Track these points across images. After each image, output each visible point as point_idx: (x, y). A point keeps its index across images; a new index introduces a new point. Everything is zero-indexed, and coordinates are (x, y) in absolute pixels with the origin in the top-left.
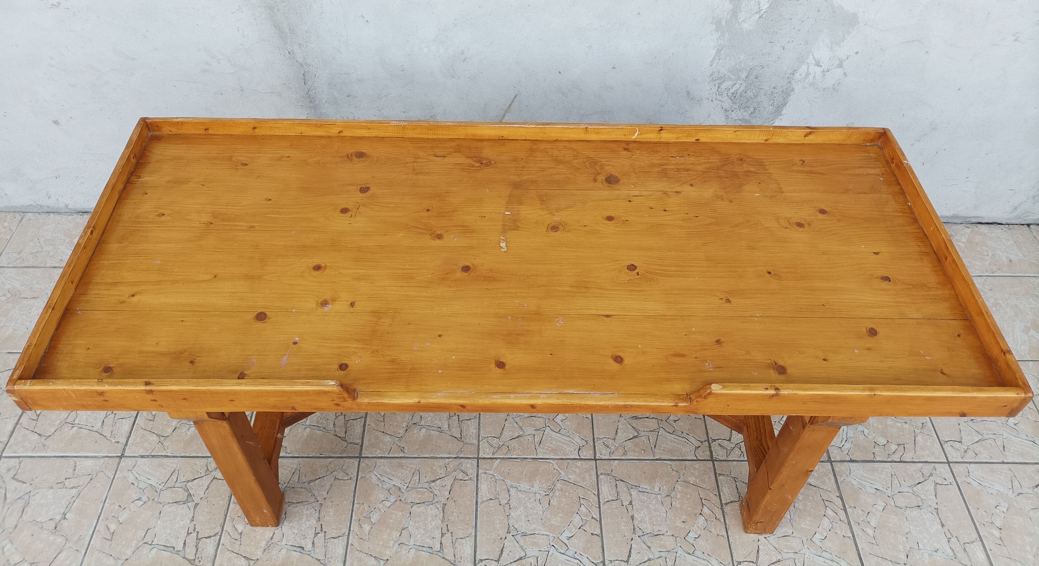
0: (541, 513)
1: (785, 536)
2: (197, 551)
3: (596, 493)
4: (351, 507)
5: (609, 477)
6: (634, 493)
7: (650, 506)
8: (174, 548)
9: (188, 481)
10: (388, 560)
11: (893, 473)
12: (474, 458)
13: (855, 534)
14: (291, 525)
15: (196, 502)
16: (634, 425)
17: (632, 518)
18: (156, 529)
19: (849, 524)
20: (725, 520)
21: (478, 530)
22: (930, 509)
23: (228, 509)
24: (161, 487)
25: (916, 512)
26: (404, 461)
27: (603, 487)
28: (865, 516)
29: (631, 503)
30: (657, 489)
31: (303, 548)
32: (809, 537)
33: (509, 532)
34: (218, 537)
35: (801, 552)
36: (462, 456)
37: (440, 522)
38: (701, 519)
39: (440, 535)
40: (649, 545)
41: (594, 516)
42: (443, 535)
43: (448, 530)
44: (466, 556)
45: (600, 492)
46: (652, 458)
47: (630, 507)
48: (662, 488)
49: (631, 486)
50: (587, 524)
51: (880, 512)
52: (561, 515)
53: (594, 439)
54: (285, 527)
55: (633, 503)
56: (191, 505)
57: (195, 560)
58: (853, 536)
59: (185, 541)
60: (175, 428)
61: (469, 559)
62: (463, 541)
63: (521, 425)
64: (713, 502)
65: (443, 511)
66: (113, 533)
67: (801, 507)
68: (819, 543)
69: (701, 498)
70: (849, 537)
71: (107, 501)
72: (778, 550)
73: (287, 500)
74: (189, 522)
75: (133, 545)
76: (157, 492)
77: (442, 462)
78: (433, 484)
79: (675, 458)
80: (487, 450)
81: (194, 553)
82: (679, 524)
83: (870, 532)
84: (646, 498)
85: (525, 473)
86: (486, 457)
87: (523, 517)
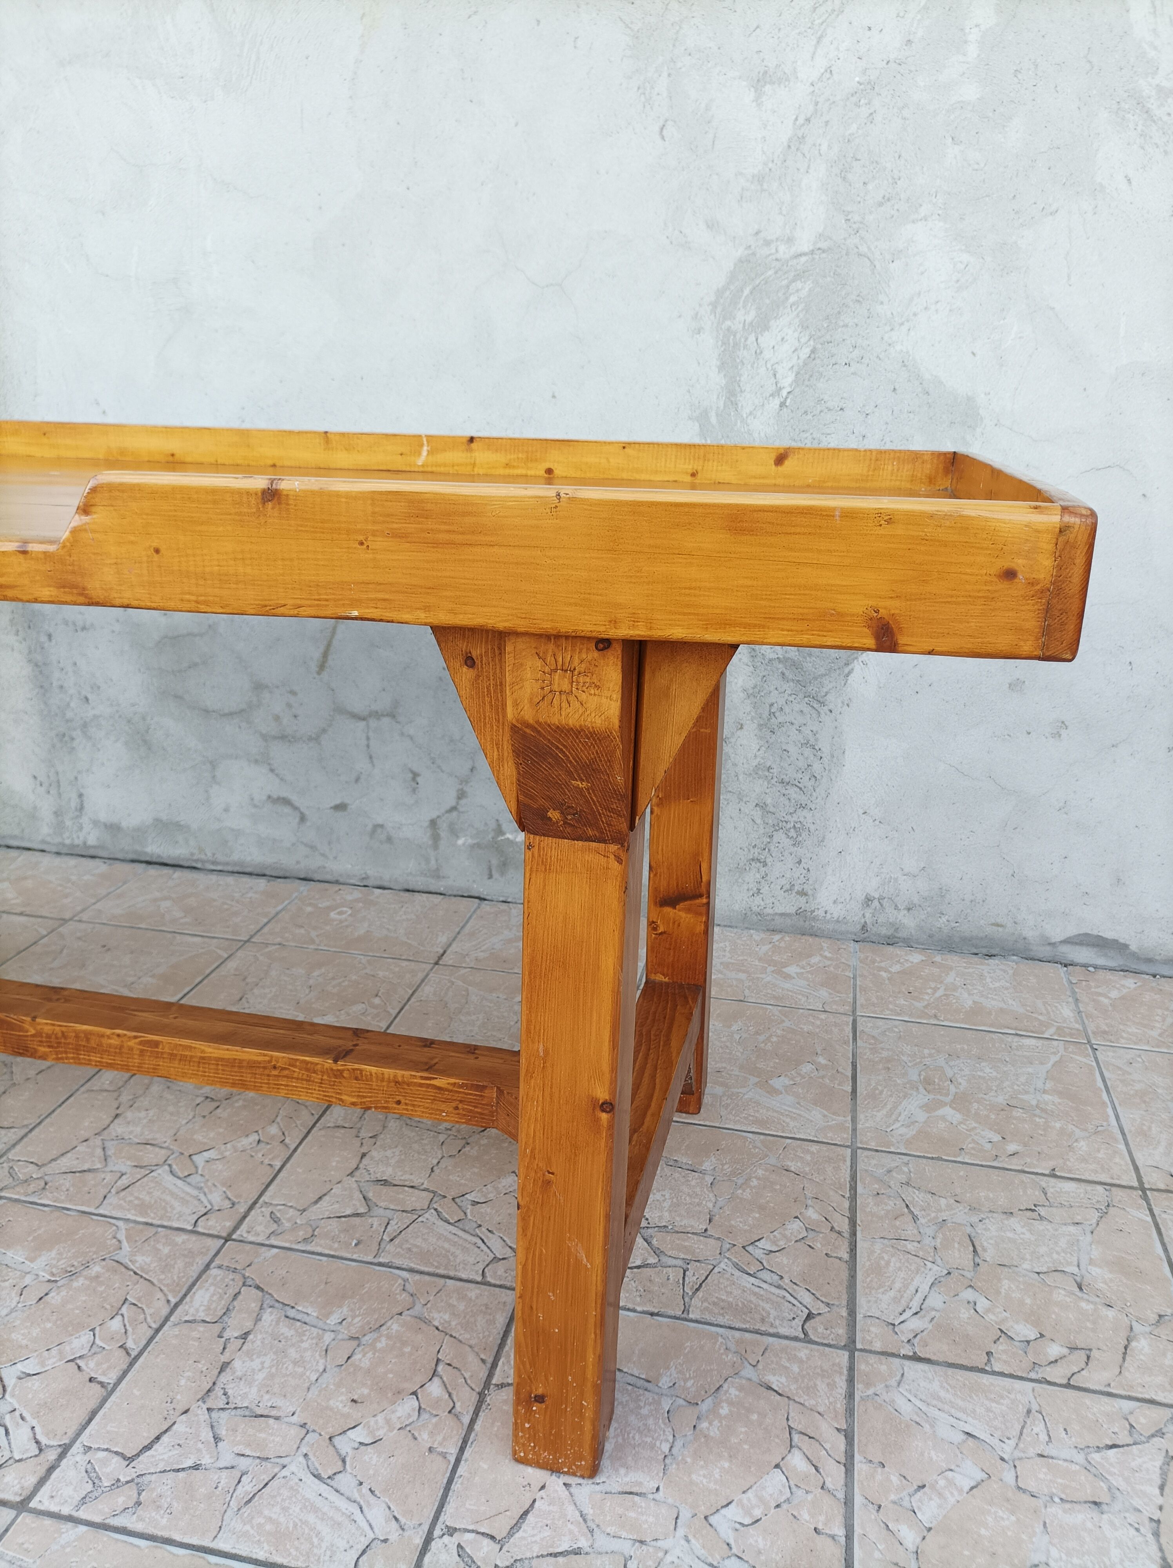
1: (631, 1493)
3: (175, 1300)
5: (233, 1276)
6: (270, 1316)
7: (291, 1351)
11: (1035, 1407)
13: (858, 1530)
16: (370, 1195)
17: (225, 1366)
19: (848, 1502)
20: (473, 1422)
22: (1132, 1518)
25: (1082, 1516)
27: (201, 1292)
28: (905, 1493)
29: (244, 1336)
30: (333, 1320)
32: (703, 1510)
35: (659, 1543)
38: (406, 1407)
40: (224, 1434)
45: (187, 1300)
47: (235, 1346)
48: (349, 1320)
49: (273, 1303)
50: (99, 1354)
51: (960, 1491)
53: (255, 1203)
55: (251, 1335)
58: (849, 1537)
63: (113, 1151)
64: (467, 1375)
67: (714, 1432)
68: (730, 1531)
69: (439, 1360)
70: (833, 1537)
72: (590, 1524)
79: (426, 1269)
82: (341, 1401)
83: (909, 1536)
84: (290, 1333)
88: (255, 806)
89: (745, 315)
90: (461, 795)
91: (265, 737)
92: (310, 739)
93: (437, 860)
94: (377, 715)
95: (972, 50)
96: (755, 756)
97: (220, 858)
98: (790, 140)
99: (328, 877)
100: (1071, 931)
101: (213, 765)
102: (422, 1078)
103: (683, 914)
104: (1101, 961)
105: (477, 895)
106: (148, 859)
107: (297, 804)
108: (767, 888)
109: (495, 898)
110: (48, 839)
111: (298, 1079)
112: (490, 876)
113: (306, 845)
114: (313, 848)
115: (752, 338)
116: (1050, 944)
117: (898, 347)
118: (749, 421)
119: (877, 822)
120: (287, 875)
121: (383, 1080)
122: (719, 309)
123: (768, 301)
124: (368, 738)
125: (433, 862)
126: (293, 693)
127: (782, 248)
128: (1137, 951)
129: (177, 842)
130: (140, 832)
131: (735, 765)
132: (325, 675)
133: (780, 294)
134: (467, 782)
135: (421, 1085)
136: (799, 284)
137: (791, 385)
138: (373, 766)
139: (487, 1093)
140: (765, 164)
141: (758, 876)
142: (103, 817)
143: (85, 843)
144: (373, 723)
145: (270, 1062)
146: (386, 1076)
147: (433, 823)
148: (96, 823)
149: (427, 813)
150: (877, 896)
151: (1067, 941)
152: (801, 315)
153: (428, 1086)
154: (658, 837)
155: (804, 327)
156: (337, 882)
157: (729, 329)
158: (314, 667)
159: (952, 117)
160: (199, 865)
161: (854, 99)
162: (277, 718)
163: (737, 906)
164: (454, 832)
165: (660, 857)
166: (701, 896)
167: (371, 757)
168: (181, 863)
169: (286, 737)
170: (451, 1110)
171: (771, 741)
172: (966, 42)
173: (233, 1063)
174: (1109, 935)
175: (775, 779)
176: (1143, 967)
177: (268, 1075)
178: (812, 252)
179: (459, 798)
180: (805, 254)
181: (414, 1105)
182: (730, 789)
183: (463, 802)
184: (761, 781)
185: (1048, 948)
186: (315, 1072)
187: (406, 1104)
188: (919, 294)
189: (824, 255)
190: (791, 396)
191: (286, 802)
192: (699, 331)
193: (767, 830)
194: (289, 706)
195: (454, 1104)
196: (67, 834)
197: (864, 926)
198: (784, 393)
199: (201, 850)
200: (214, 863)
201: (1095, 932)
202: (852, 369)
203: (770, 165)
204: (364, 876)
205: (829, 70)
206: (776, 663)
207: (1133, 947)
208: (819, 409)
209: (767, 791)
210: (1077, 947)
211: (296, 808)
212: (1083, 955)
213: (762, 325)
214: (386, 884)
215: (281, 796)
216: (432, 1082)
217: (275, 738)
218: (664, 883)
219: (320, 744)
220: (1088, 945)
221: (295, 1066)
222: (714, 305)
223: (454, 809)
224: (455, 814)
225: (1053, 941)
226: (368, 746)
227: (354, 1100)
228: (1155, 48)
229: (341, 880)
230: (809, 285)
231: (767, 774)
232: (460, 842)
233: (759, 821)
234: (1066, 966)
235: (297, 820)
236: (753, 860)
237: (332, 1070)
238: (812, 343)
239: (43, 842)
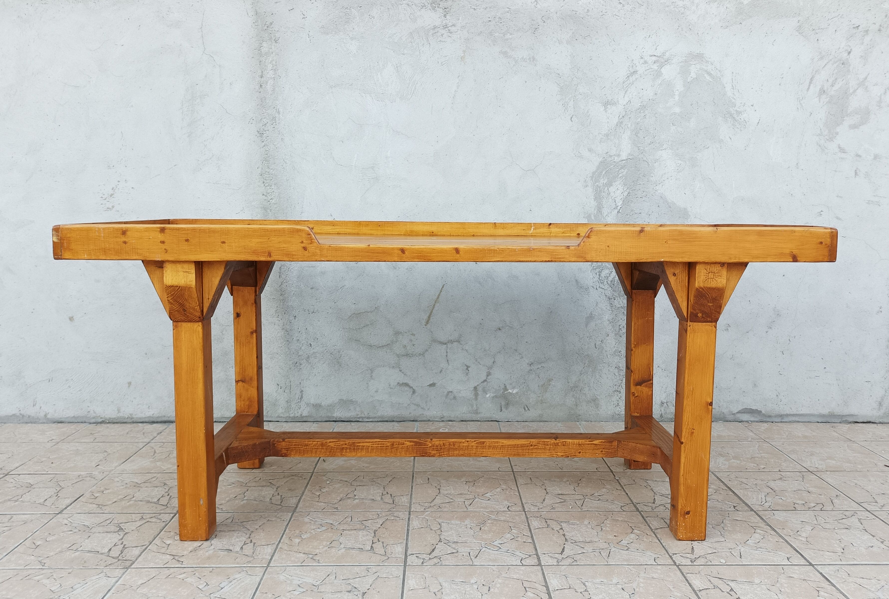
0: (473, 533)
1: (718, 542)
2: (122, 553)
3: (527, 525)
4: (283, 532)
5: (539, 518)
6: (564, 525)
7: (581, 530)
8: (98, 552)
9: (122, 523)
10: (317, 554)
12: (406, 511)
14: (220, 540)
15: (126, 532)
16: (560, 497)
17: (564, 535)
18: (83, 543)
19: (780, 536)
20: (656, 536)
21: (409, 541)
23: (158, 535)
24: (93, 526)
26: (336, 513)
27: (533, 523)
29: (562, 529)
30: (586, 523)
31: (231, 550)
32: (742, 542)
33: (440, 541)
34: (146, 547)
35: (736, 549)
36: (394, 510)
37: (372, 538)
38: (633, 536)
39: (371, 543)
40: (583, 546)
41: (525, 534)
42: (373, 543)
43: (379, 541)
44: (397, 552)
45: (530, 524)
46: (580, 510)
47: (561, 531)
48: (591, 522)
49: (561, 522)
50: (519, 538)
52: (493, 534)
53: (522, 503)
54: (215, 542)
55: (564, 529)
56: (122, 534)
57: (118, 557)
58: (786, 541)
59: (111, 549)
60: (115, 502)
61: (400, 553)
62: (394, 545)
63: (451, 497)
64: (643, 528)
65: (375, 533)
66: (38, 546)
68: (753, 545)
69: (631, 527)
70: (782, 542)
71: (38, 532)
72: (713, 548)
73: (218, 530)
74: (117, 540)
75: (57, 550)
76: (89, 527)
77: (373, 513)
78: (365, 522)
79: (602, 511)
80: (419, 508)
81: (119, 553)
82: (611, 537)
84: (576, 527)
85: (456, 516)
86: (417, 510)
87: (454, 535)
88: (391, 388)
89: (603, 181)
90: (489, 374)
91: (398, 356)
92: (420, 354)
93: (476, 405)
94: (451, 342)
95: (677, 98)
96: (614, 347)
97: (372, 415)
98: (617, 123)
99: (425, 419)
100: (740, 408)
101: (372, 370)
102: (589, 441)
103: (644, 388)
104: (752, 419)
105: (495, 420)
106: (334, 419)
107: (411, 385)
108: (621, 403)
109: (503, 420)
110: (282, 415)
111: (540, 449)
112: (501, 411)
113: (415, 404)
114: (418, 405)
115: (606, 189)
116: (733, 414)
117: (659, 192)
118: (606, 218)
119: (663, 370)
120: (405, 420)
121: (574, 444)
122: (594, 179)
123: (611, 176)
124: (447, 352)
125: (475, 406)
126: (413, 335)
127: (616, 158)
128: (765, 413)
129: (350, 410)
130: (331, 407)
131: (606, 351)
132: (429, 326)
133: (616, 174)
134: (491, 368)
135: (589, 444)
136: (623, 170)
137: (621, 205)
138: (449, 364)
139: (613, 444)
140: (609, 130)
141: (617, 398)
142: (312, 401)
143: (301, 415)
144: (449, 345)
145: (530, 443)
146: (575, 443)
147: (475, 388)
148: (308, 405)
149: (473, 384)
150: (665, 402)
151: (739, 412)
152: (624, 181)
153: (591, 444)
154: (635, 360)
155: (625, 185)
156: (429, 421)
157: (597, 185)
158: (424, 323)
159: (672, 117)
160: (360, 420)
161: (639, 111)
162: (405, 347)
163: (610, 412)
164: (485, 391)
165: (635, 367)
166: (650, 380)
167: (448, 361)
168: (351, 420)
169: (409, 354)
170: (600, 452)
171: (620, 340)
172: (675, 95)
173: (514, 446)
174: (754, 408)
175: (623, 356)
176: (768, 420)
177: (529, 449)
178: (627, 159)
179: (488, 376)
180: (624, 160)
181: (586, 453)
182: (604, 362)
183: (489, 377)
184: (617, 357)
185: (732, 416)
186: (547, 445)
187: (583, 453)
188: (665, 173)
189: (631, 161)
190: (621, 209)
191: (406, 385)
192: (587, 186)
193: (620, 378)
194: (411, 340)
195: (601, 450)
196: (292, 411)
197: (661, 415)
198: (619, 208)
199: (362, 412)
200: (368, 418)
201: (749, 407)
202: (643, 199)
203: (611, 131)
204: (442, 416)
205: (630, 101)
206: (621, 309)
207: (763, 412)
208: (632, 213)
209: (620, 361)
210: (743, 414)
211: (411, 387)
212: (745, 417)
213: (610, 184)
214: (452, 419)
215: (404, 382)
216: (593, 442)
217: (403, 355)
218: (637, 377)
219: (424, 356)
220: (747, 413)
221: (540, 444)
222: (592, 177)
223: (485, 381)
224: (485, 383)
225: (734, 413)
226: (447, 356)
227: (562, 454)
228: (734, 99)
229: (431, 420)
230: (626, 170)
231: (619, 354)
232: (488, 396)
233: (617, 374)
234: (740, 422)
235: (411, 392)
236: (615, 391)
237: (554, 443)
238: (628, 190)
239: (278, 417)
